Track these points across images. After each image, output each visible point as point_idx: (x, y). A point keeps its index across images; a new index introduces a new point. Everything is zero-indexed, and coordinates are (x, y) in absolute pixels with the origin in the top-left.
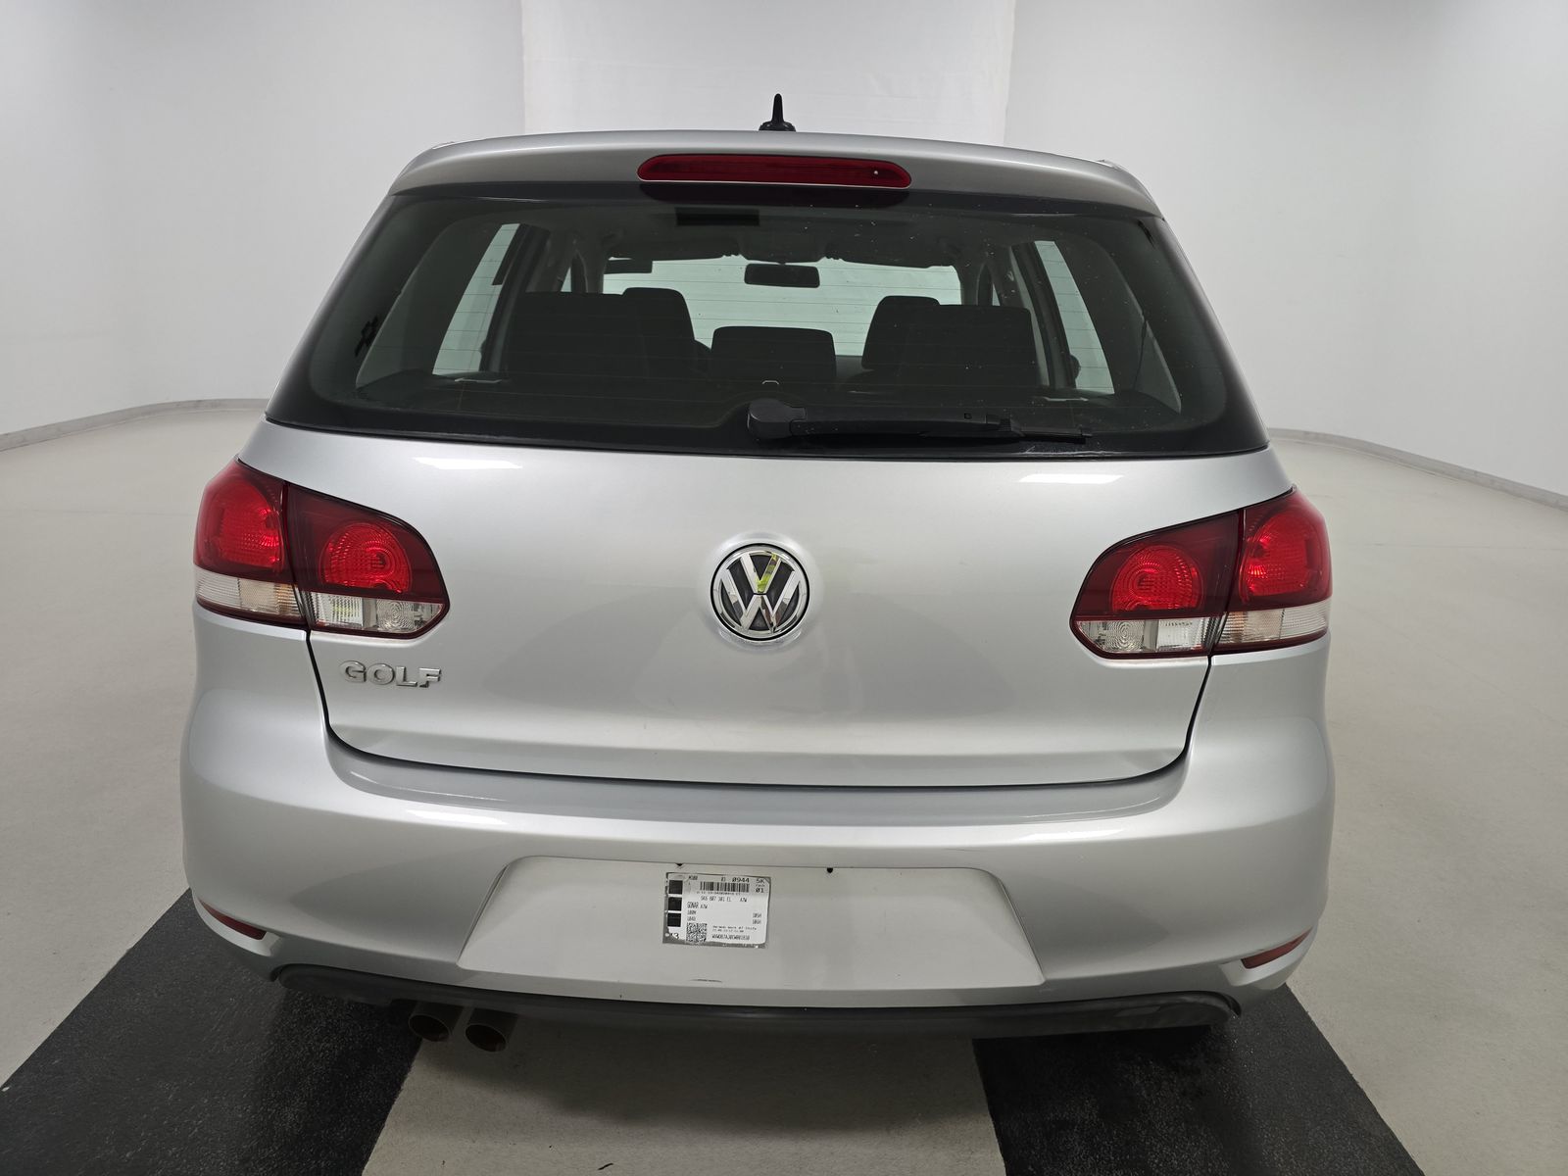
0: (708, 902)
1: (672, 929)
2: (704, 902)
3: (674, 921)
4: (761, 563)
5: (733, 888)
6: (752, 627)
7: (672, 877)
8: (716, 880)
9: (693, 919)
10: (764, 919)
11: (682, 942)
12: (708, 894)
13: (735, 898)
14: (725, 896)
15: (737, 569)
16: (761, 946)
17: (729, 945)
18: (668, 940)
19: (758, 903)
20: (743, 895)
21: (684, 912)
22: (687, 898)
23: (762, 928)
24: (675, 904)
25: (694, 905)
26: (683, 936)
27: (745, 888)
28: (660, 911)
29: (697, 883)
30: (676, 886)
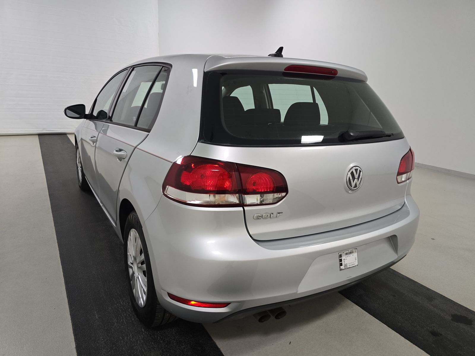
0: (347, 258)
1: (341, 267)
2: (346, 258)
3: (341, 265)
4: (356, 170)
5: (351, 253)
6: (354, 188)
7: (340, 254)
8: (347, 252)
9: (345, 263)
10: (357, 259)
11: (343, 269)
12: (346, 256)
13: (351, 255)
14: (349, 255)
15: (352, 173)
16: (357, 265)
17: (352, 267)
18: (341, 270)
19: (355, 255)
20: (353, 254)
21: (343, 262)
22: (343, 258)
23: (357, 261)
24: (341, 260)
25: (344, 259)
26: (343, 268)
27: (353, 252)
28: (338, 263)
29: (344, 254)
30: (341, 256)
